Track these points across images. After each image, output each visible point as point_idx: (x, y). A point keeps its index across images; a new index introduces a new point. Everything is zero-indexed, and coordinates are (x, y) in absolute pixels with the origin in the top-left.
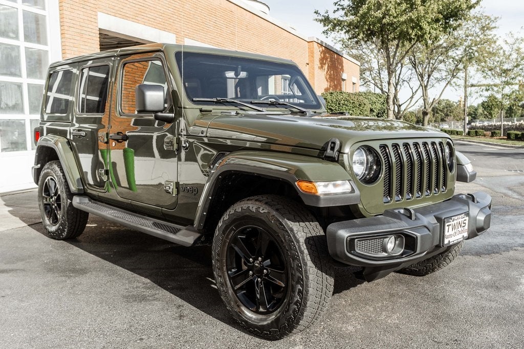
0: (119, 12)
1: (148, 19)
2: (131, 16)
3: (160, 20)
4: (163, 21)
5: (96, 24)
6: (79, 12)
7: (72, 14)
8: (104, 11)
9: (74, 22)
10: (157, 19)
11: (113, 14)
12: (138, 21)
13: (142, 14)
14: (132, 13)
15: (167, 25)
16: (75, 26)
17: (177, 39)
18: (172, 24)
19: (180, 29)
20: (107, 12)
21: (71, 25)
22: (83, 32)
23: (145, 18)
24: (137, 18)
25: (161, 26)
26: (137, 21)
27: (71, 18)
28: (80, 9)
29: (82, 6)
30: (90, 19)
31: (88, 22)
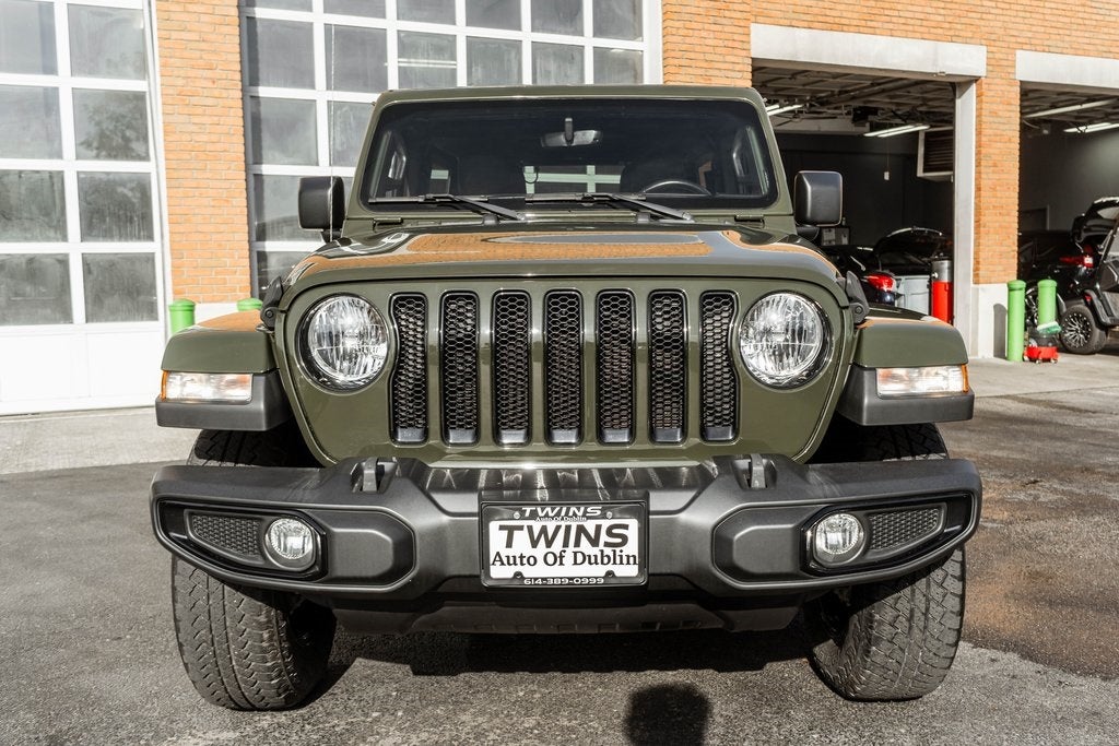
0: (821, 19)
1: (903, 21)
2: (855, 23)
3: (940, 18)
4: (950, 19)
5: (744, 53)
6: (704, 34)
7: (688, 40)
8: (782, 22)
9: (692, 55)
10: (932, 17)
11: (806, 24)
12: (873, 31)
13: (887, 12)
14: (856, 15)
15: (959, 27)
16: (693, 63)
17: (991, 55)
18: (977, 22)
19: (1001, 32)
20: (788, 22)
21: (684, 62)
22: (711, 72)
23: (894, 19)
24: (869, 24)
25: (940, 31)
26: (871, 30)
27: (684, 47)
28: (706, 26)
29: (712, 20)
30: (730, 44)
31: (724, 50)
